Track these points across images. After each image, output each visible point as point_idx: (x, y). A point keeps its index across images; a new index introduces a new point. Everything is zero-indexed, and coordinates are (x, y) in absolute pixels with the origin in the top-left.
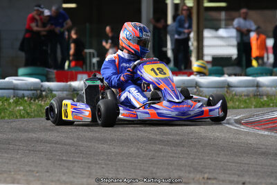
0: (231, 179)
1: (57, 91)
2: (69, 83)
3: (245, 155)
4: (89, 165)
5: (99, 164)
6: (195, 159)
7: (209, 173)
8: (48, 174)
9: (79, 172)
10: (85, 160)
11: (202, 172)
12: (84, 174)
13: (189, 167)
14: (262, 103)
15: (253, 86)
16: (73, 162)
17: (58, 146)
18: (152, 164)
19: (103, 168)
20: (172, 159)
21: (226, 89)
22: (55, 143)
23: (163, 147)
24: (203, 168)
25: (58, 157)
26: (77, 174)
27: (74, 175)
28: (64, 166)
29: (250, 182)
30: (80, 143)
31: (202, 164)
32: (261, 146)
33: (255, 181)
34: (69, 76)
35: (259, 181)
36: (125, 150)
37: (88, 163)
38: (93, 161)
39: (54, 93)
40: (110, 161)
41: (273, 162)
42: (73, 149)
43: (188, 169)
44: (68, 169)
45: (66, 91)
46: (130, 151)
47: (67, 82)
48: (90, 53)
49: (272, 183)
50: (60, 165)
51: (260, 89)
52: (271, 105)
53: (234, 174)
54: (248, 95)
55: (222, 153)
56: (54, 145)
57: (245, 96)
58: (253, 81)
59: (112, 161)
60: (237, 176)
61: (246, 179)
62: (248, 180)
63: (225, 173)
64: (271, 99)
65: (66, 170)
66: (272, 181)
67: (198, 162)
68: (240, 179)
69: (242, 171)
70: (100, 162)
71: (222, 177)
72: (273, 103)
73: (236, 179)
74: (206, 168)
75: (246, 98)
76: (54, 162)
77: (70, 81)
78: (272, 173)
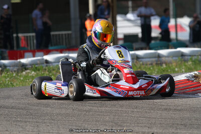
0: (144, 130)
1: (10, 66)
2: (19, 60)
3: (152, 111)
4: (38, 124)
5: (45, 123)
6: (115, 116)
7: (127, 126)
8: (7, 132)
9: (31, 130)
10: (34, 120)
11: (121, 126)
12: (34, 131)
13: (112, 122)
14: (162, 69)
15: (155, 57)
16: (25, 122)
17: (14, 110)
18: (84, 121)
19: (48, 126)
20: (99, 116)
21: (135, 61)
22: (11, 108)
23: (91, 107)
24: (121, 123)
25: (14, 119)
26: (29, 131)
27: (27, 132)
28: (19, 126)
29: (157, 133)
30: (30, 107)
31: (121, 119)
32: (164, 104)
33: (161, 131)
34: (18, 55)
35: (163, 131)
36: (64, 111)
37: (37, 122)
38: (41, 121)
39: (8, 68)
40: (53, 120)
41: (173, 115)
42: (25, 112)
43: (111, 124)
44: (22, 127)
45: (17, 66)
46: (67, 112)
47: (17, 59)
48: (30, 36)
49: (173, 132)
50: (16, 125)
51: (161, 59)
52: (169, 70)
53: (145, 126)
54: (151, 64)
55: (136, 110)
56: (11, 110)
57: (149, 64)
58: (155, 53)
59: (54, 120)
60: (147, 128)
61: (155, 130)
62: (156, 131)
63: (138, 126)
64: (169, 67)
65: (21, 129)
66: (173, 131)
67: (118, 118)
68: (150, 130)
69: (151, 124)
70: (45, 121)
71: (136, 129)
72: (171, 69)
73: (146, 131)
74: (124, 123)
75: (151, 66)
76: (11, 123)
77: (20, 59)
78: (173, 124)
